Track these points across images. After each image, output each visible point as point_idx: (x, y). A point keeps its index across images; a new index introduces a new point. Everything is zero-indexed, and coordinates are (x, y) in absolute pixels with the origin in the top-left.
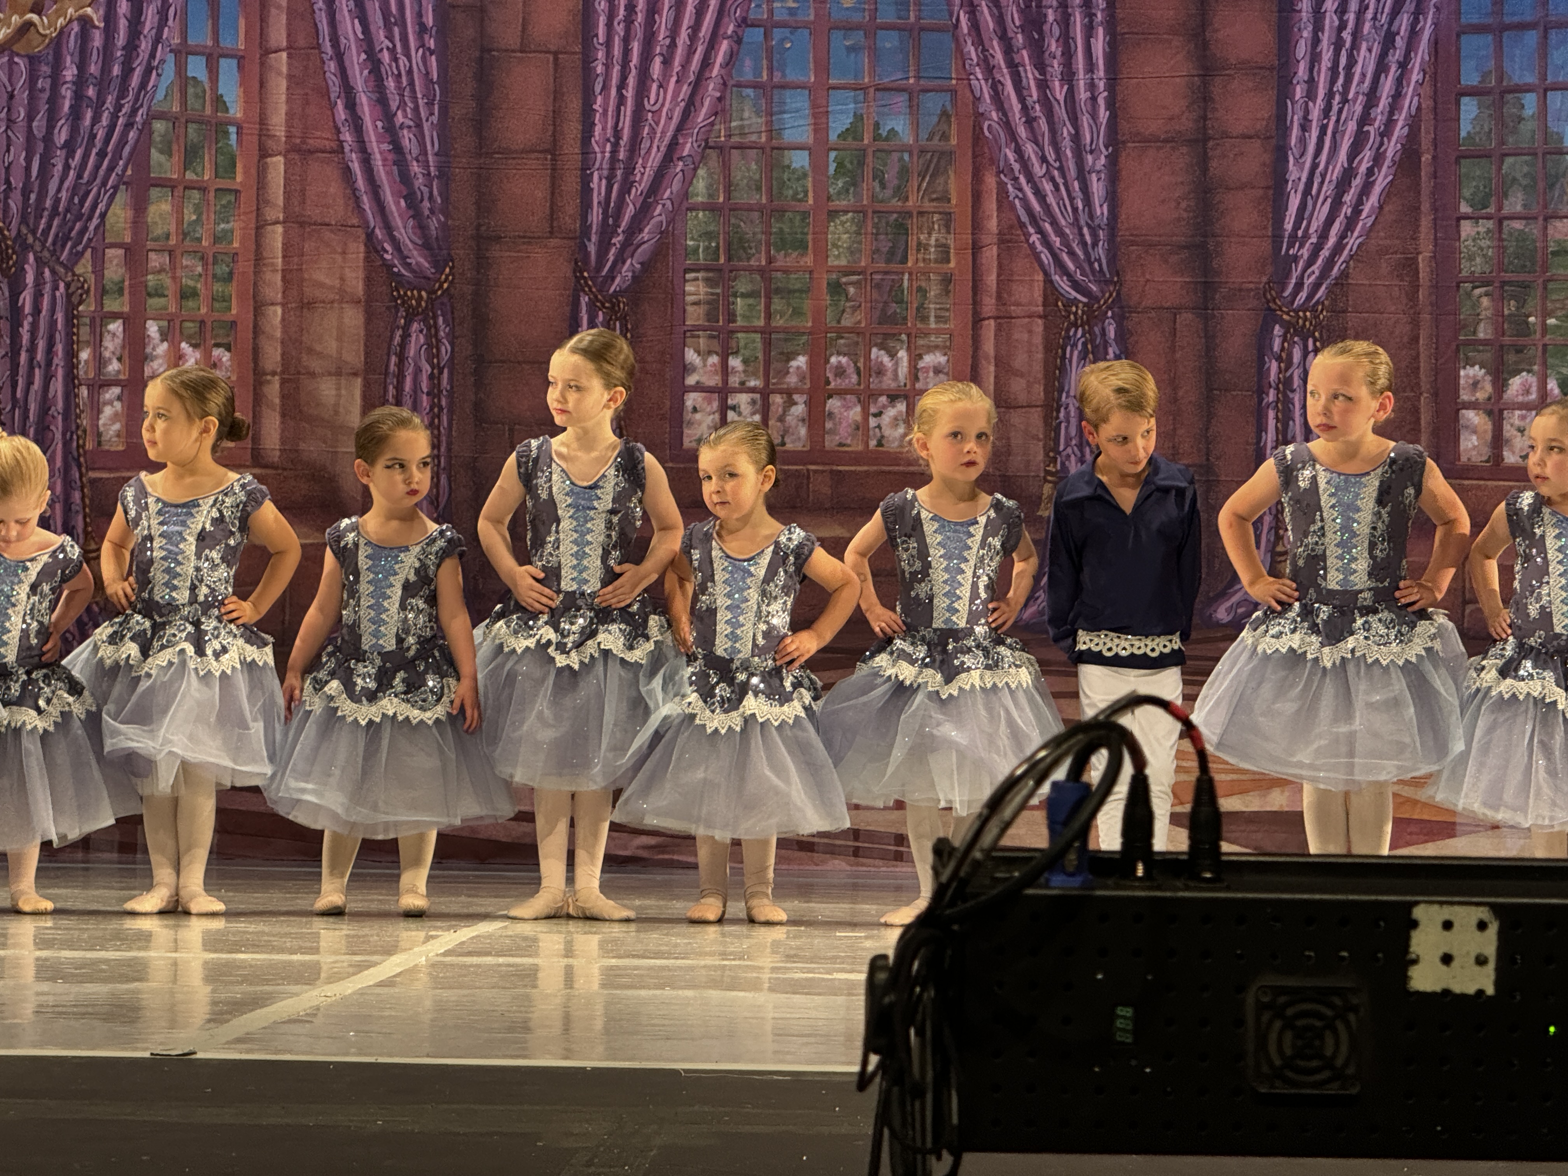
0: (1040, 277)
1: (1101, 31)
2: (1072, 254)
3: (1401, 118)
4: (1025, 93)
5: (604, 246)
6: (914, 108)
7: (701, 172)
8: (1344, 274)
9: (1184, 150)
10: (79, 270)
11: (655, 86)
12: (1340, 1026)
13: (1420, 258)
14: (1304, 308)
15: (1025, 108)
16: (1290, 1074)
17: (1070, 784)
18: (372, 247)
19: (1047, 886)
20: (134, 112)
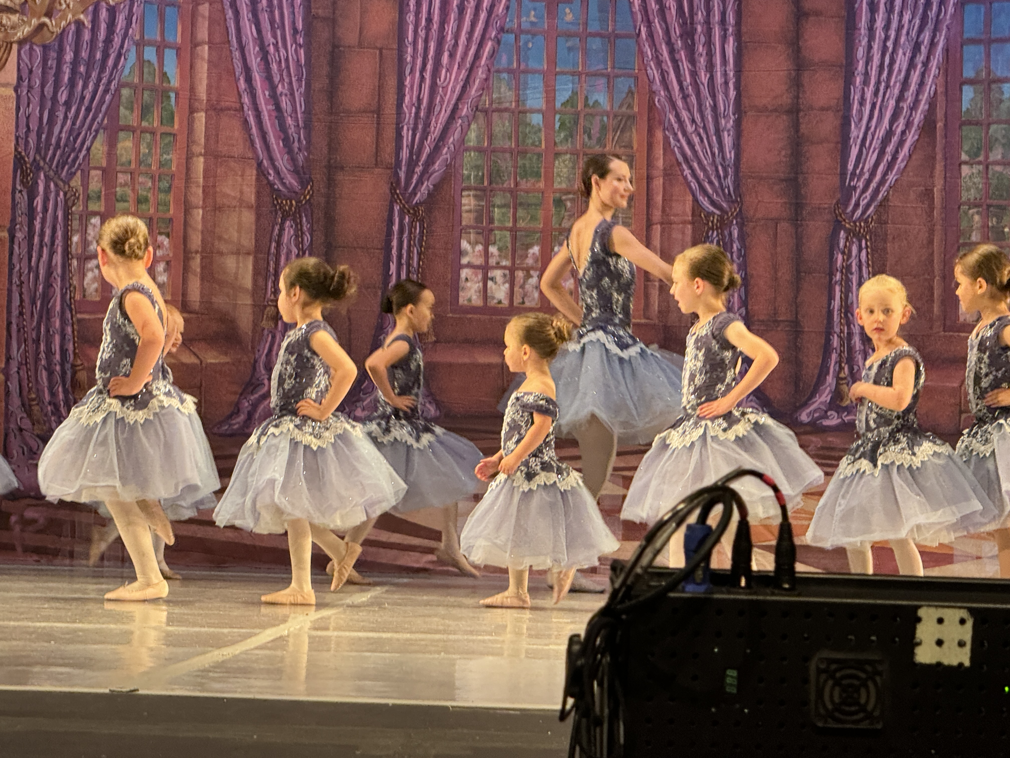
0: (691, 198)
1: (731, 39)
2: (711, 183)
3: (924, 98)
4: (682, 79)
5: (410, 173)
6: (610, 88)
7: (473, 126)
8: (886, 199)
9: (785, 117)
10: (73, 183)
11: (444, 71)
12: (870, 684)
13: (935, 189)
14: (860, 219)
15: (682, 88)
16: (837, 714)
17: (699, 526)
18: (261, 172)
19: (683, 591)
20: (109, 82)
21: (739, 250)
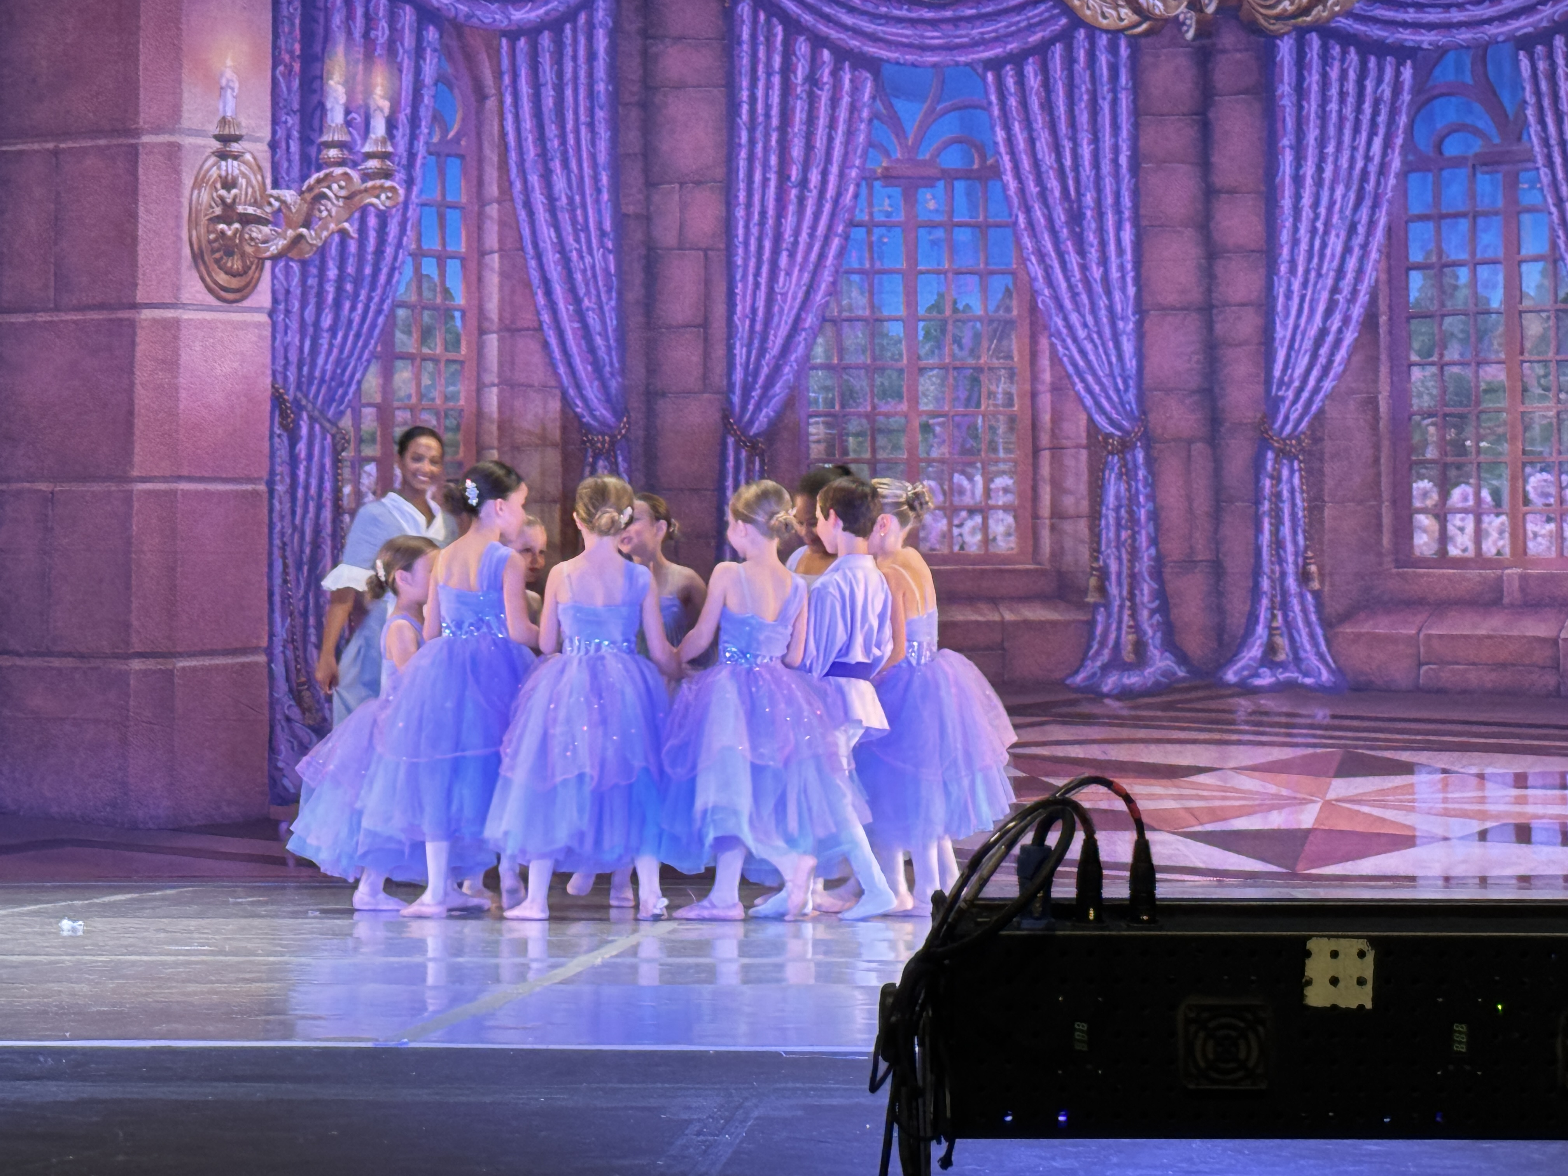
0: (1083, 417)
1: (1127, 226)
2: (1109, 398)
3: (1364, 288)
4: (1070, 274)
5: (746, 397)
6: (984, 288)
7: (820, 340)
8: (1321, 411)
9: (1195, 316)
10: (342, 424)
11: (782, 274)
13: (1380, 397)
14: (1290, 437)
15: (1071, 287)
18: (567, 402)
20: (382, 301)
21: (1145, 478)
